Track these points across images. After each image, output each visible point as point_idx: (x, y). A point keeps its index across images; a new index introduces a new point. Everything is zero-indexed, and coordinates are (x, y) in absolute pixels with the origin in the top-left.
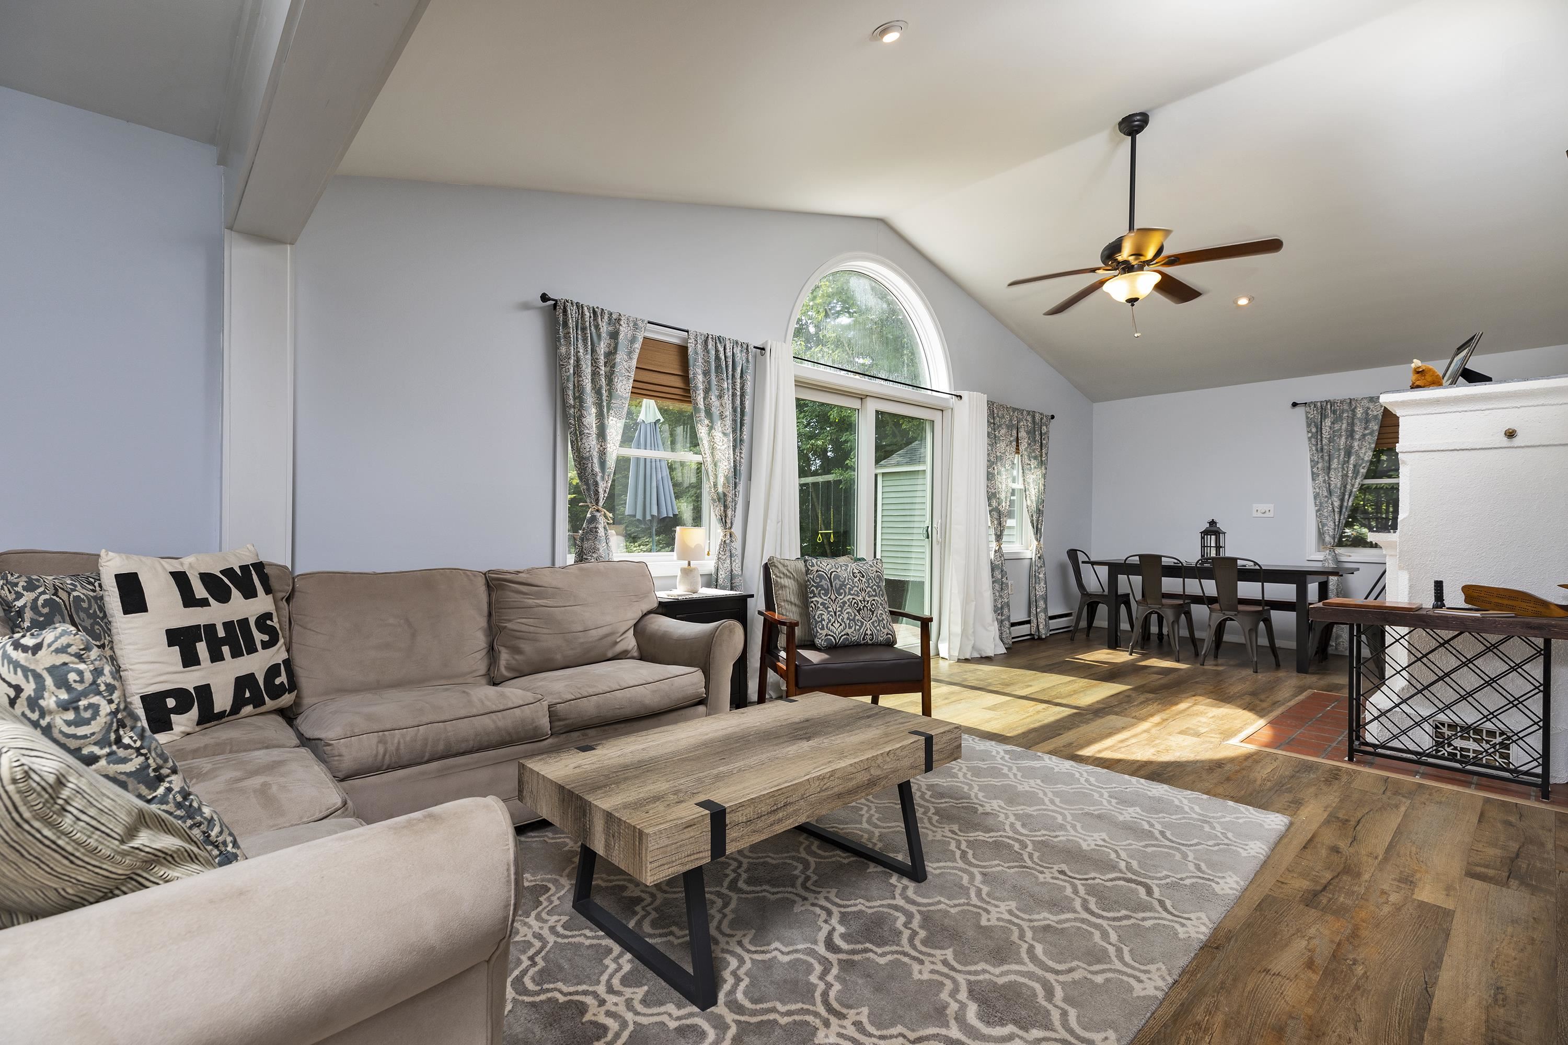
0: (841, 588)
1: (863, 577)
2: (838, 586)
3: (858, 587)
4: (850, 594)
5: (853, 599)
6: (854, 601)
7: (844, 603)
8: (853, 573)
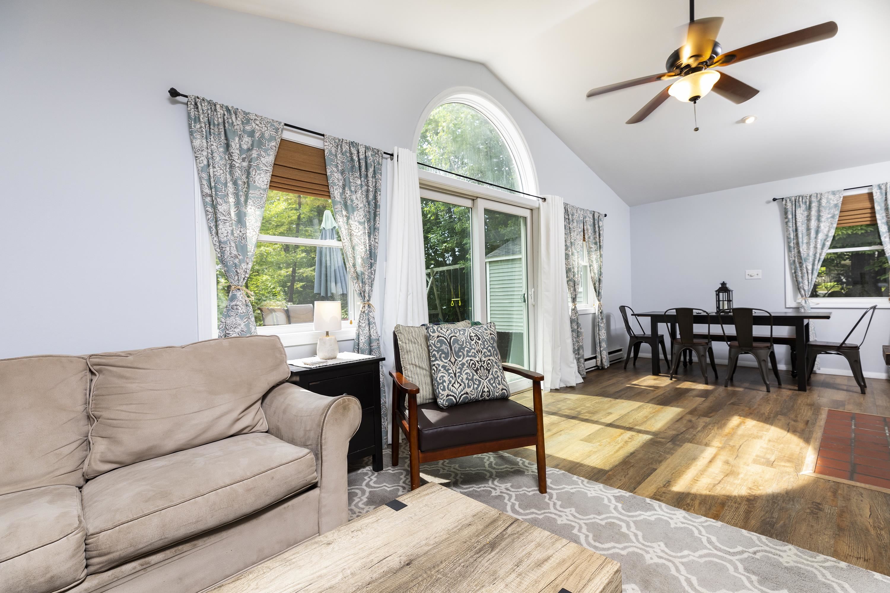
0: (459, 351)
1: (479, 339)
2: (457, 349)
3: (475, 349)
4: (468, 356)
5: (471, 360)
6: (472, 362)
7: (463, 364)
8: (470, 337)
